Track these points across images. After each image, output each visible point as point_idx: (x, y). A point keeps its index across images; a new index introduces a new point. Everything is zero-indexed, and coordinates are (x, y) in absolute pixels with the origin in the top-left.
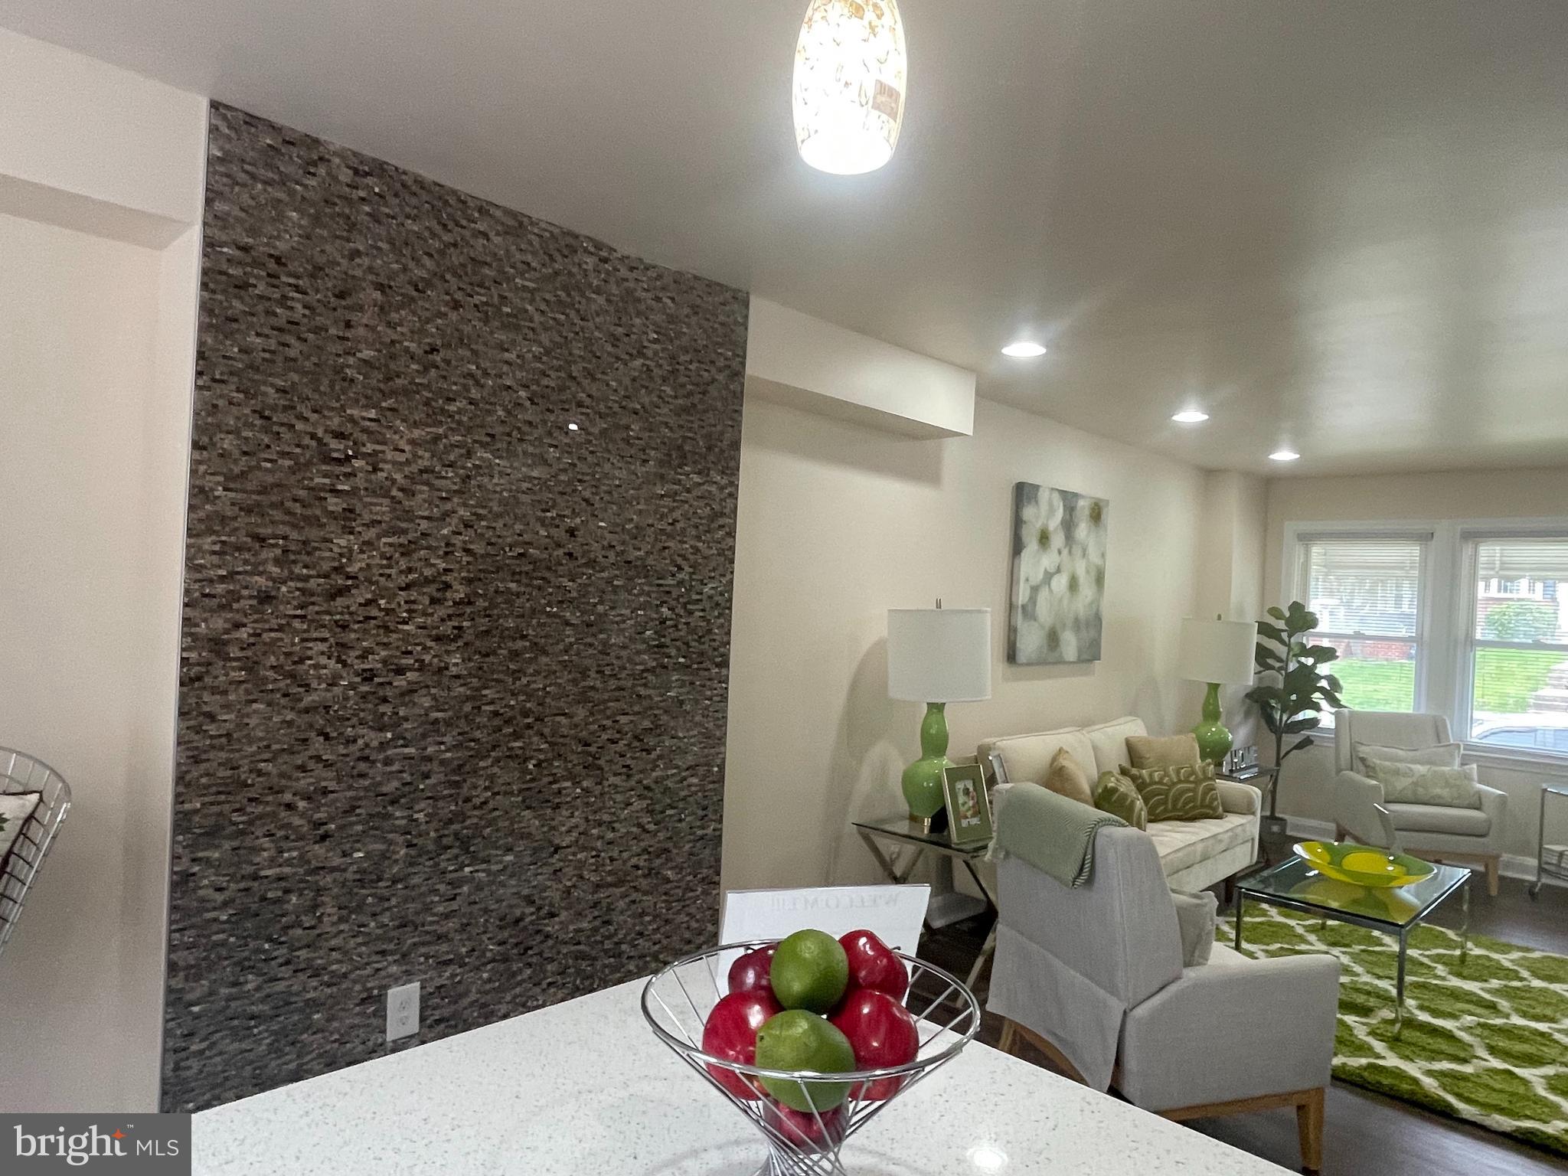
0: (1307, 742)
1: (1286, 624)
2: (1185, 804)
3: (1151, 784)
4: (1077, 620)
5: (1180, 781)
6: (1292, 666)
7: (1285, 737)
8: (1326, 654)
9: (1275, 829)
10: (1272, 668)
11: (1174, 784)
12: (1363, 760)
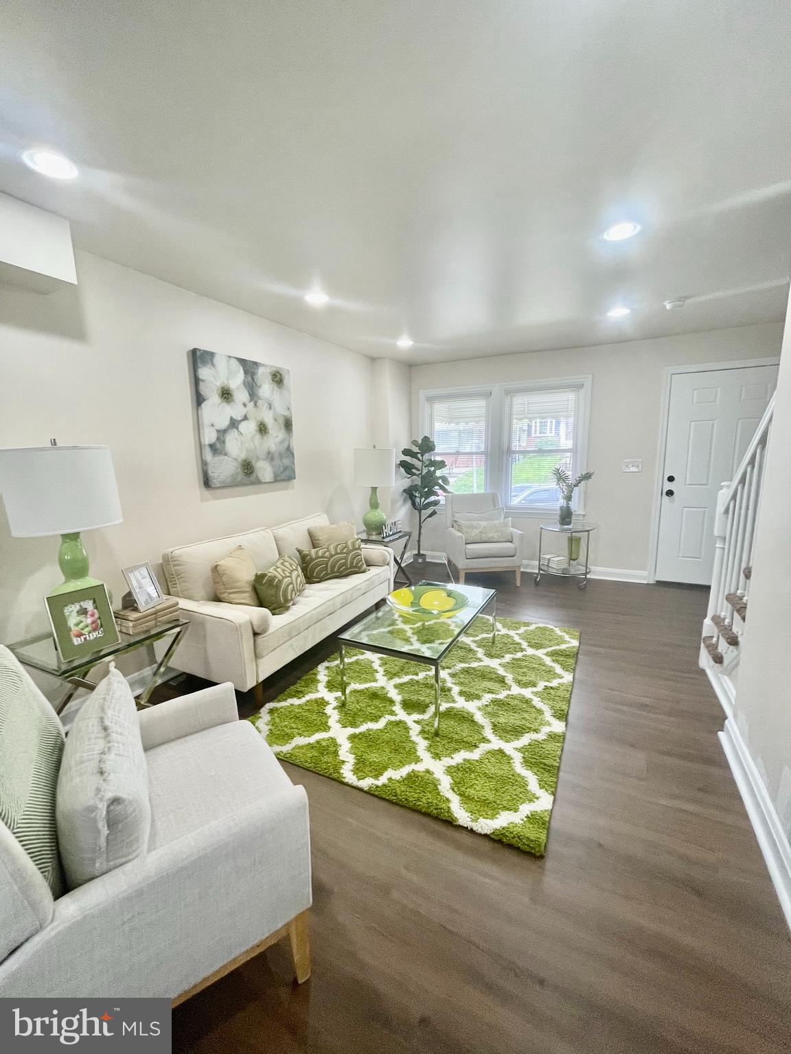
0: (434, 513)
1: (419, 449)
2: (340, 568)
3: (316, 559)
4: (269, 453)
5: (337, 554)
6: (425, 471)
7: (423, 511)
8: (442, 464)
9: (420, 561)
10: (415, 474)
11: (332, 556)
12: (456, 521)
